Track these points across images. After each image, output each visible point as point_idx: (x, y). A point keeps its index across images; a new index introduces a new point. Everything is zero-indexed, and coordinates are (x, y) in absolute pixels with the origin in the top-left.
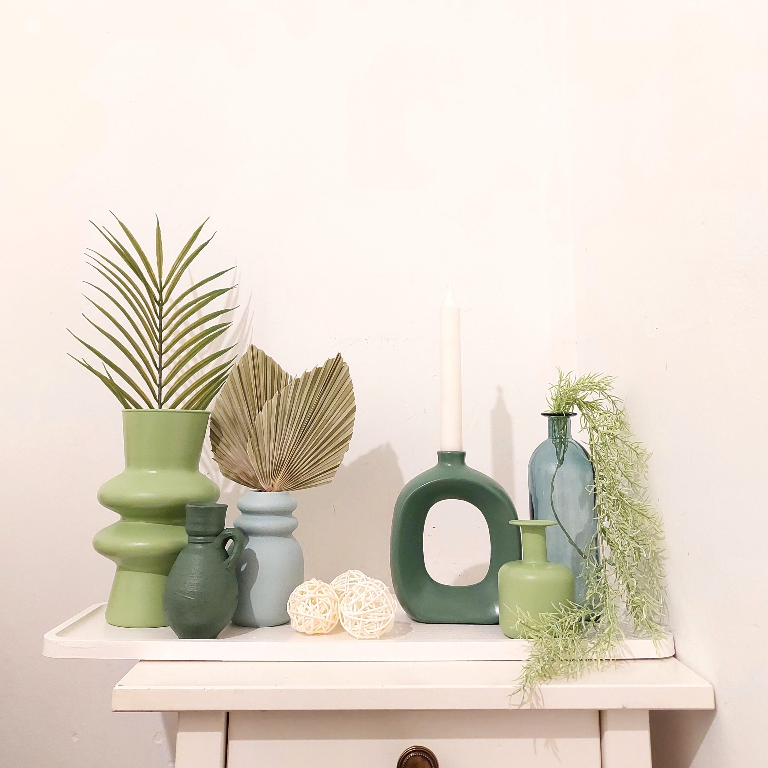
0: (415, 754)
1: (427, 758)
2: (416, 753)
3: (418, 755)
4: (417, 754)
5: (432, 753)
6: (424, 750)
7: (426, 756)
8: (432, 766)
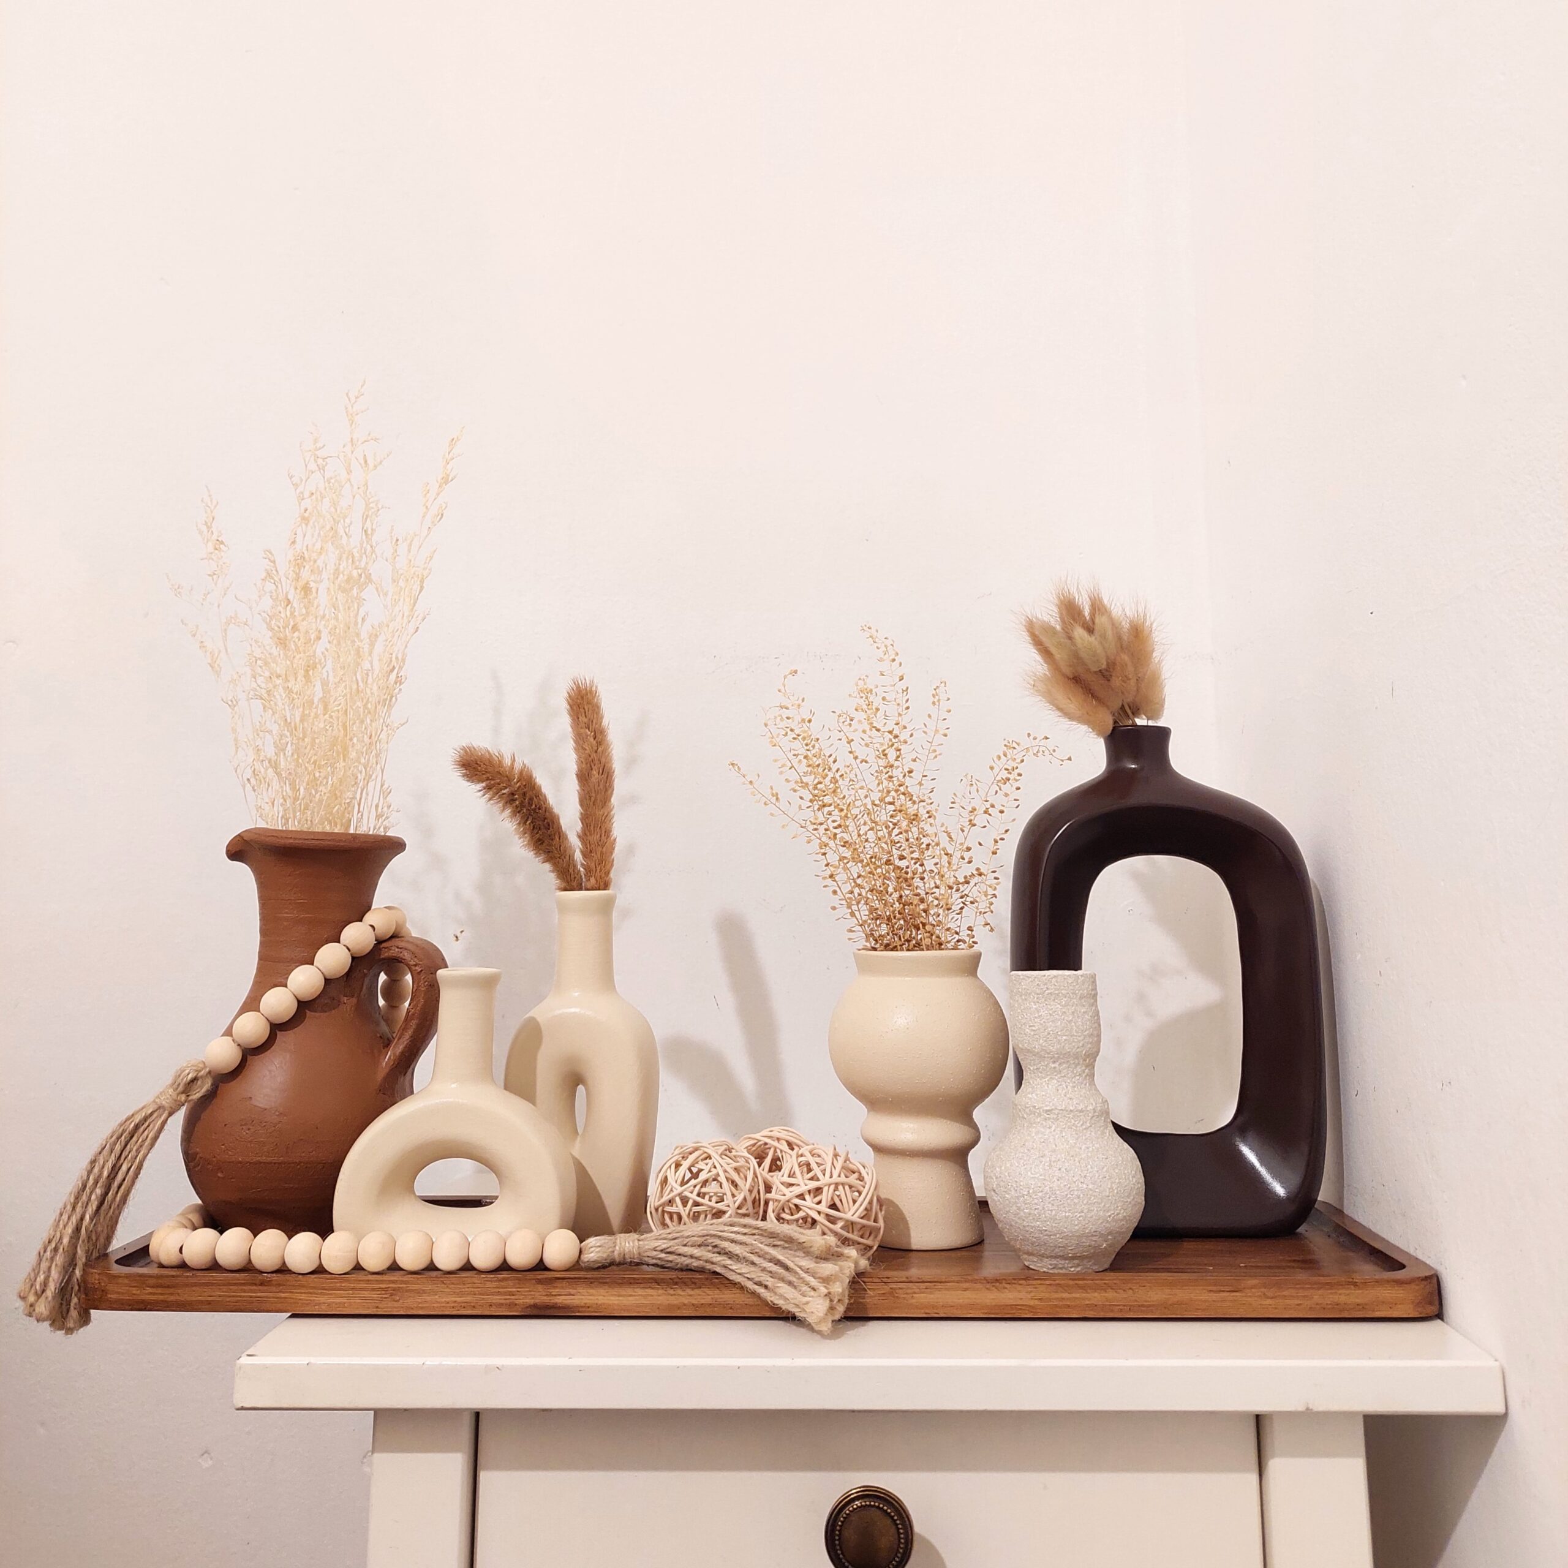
0: (863, 1504)
1: (889, 1511)
2: (865, 1499)
3: (870, 1506)
4: (868, 1503)
5: (898, 1501)
6: (882, 1495)
7: (885, 1508)
8: (898, 1529)
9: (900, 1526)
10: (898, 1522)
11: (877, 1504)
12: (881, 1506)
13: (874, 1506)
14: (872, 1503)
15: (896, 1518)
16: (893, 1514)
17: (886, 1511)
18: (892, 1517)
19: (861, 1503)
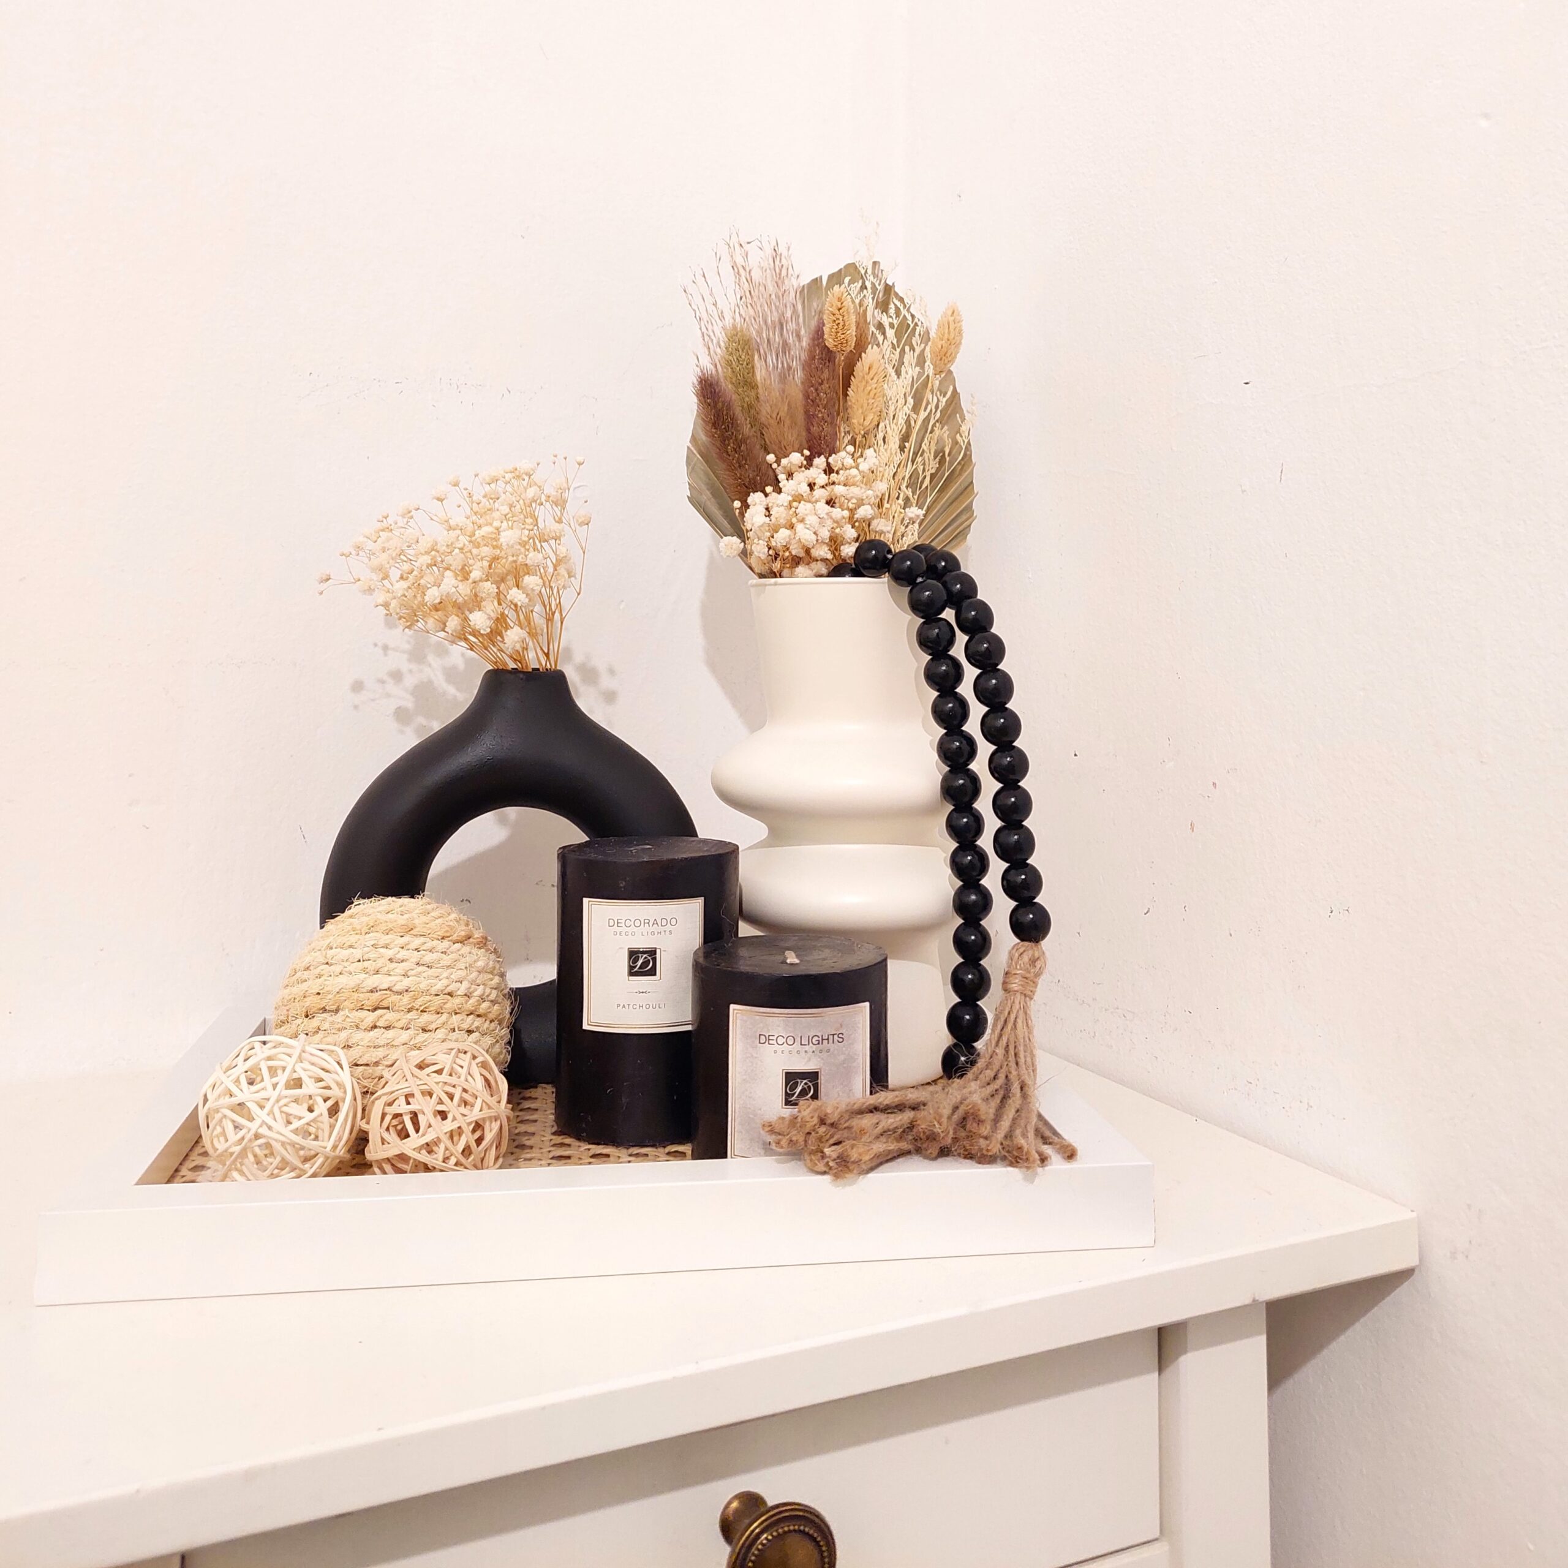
0: (780, 1531)
1: (811, 1532)
2: (782, 1525)
3: (790, 1531)
4: (786, 1529)
5: (818, 1516)
6: (801, 1514)
7: (807, 1529)
8: (821, 1552)
9: (824, 1548)
10: (822, 1543)
11: (796, 1527)
12: (802, 1528)
13: (795, 1531)
14: (792, 1528)
15: (819, 1539)
16: (815, 1535)
17: (807, 1534)
18: (814, 1539)
19: (777, 1531)
